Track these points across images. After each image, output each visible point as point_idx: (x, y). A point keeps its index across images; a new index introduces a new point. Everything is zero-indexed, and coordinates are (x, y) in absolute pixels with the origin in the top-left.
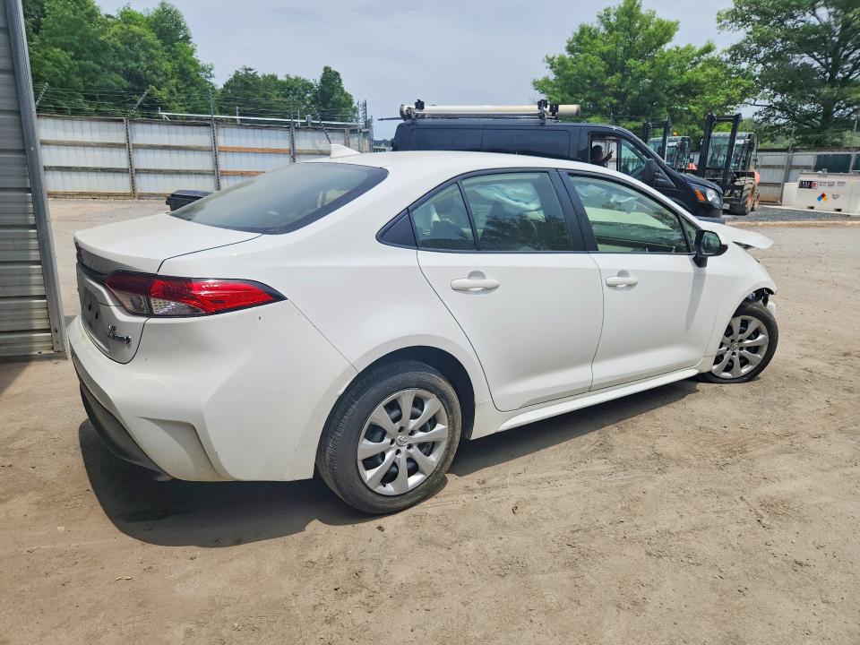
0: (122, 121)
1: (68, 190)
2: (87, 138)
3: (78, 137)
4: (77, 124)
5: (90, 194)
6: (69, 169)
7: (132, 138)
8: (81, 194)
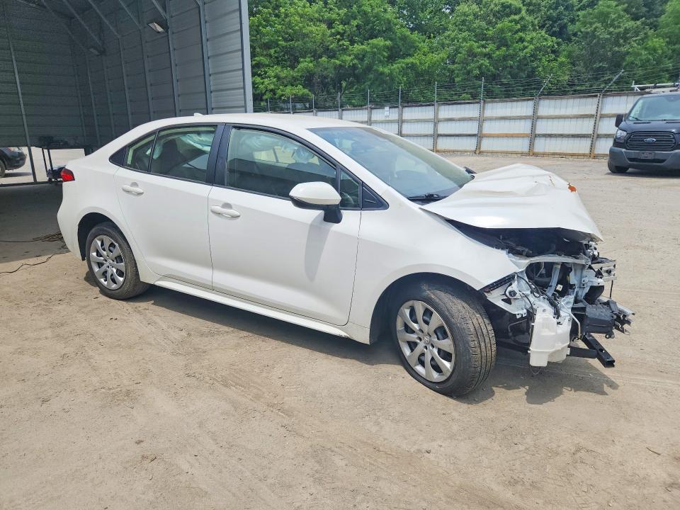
0: (596, 96)
1: (547, 151)
2: (569, 112)
3: (563, 112)
4: (564, 102)
5: (560, 154)
6: (550, 136)
7: (601, 109)
8: (554, 154)
